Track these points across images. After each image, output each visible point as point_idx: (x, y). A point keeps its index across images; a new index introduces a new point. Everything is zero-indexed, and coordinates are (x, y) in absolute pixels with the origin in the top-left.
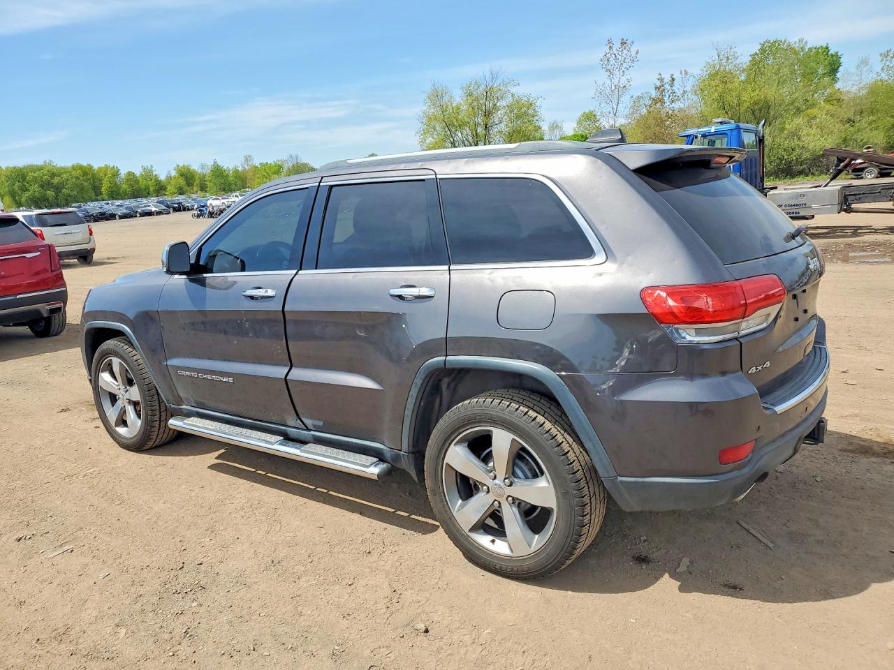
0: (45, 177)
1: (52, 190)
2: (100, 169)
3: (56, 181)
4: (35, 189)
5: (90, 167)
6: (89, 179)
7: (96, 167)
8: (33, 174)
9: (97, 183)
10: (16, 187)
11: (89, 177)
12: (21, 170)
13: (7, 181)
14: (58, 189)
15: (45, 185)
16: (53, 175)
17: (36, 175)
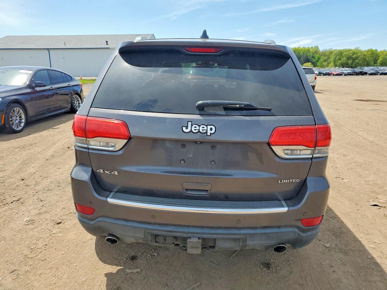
0: (350, 54)
1: (351, 60)
2: (381, 51)
3: (354, 56)
4: (344, 59)
5: (376, 50)
6: (374, 56)
7: (379, 51)
8: (346, 53)
9: (377, 58)
10: (337, 58)
11: (374, 55)
12: (341, 51)
13: (334, 55)
14: (354, 60)
15: (349, 58)
16: (354, 53)
17: (347, 53)
